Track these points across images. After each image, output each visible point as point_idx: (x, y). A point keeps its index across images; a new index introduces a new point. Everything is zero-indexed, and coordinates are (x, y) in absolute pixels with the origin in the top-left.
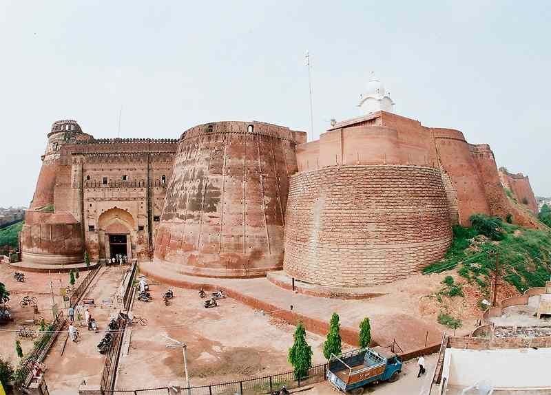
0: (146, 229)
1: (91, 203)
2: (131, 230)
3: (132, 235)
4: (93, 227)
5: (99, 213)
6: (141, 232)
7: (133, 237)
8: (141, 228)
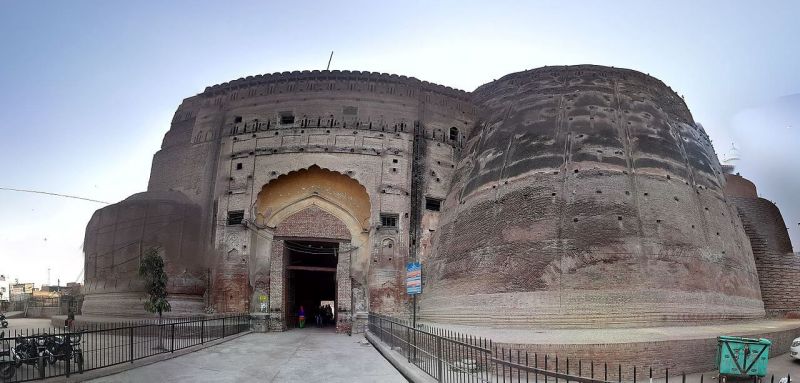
0: (402, 224)
1: (239, 161)
2: (355, 230)
3: (355, 242)
4: (241, 214)
5: (262, 179)
6: (388, 231)
7: (360, 250)
8: (389, 221)
